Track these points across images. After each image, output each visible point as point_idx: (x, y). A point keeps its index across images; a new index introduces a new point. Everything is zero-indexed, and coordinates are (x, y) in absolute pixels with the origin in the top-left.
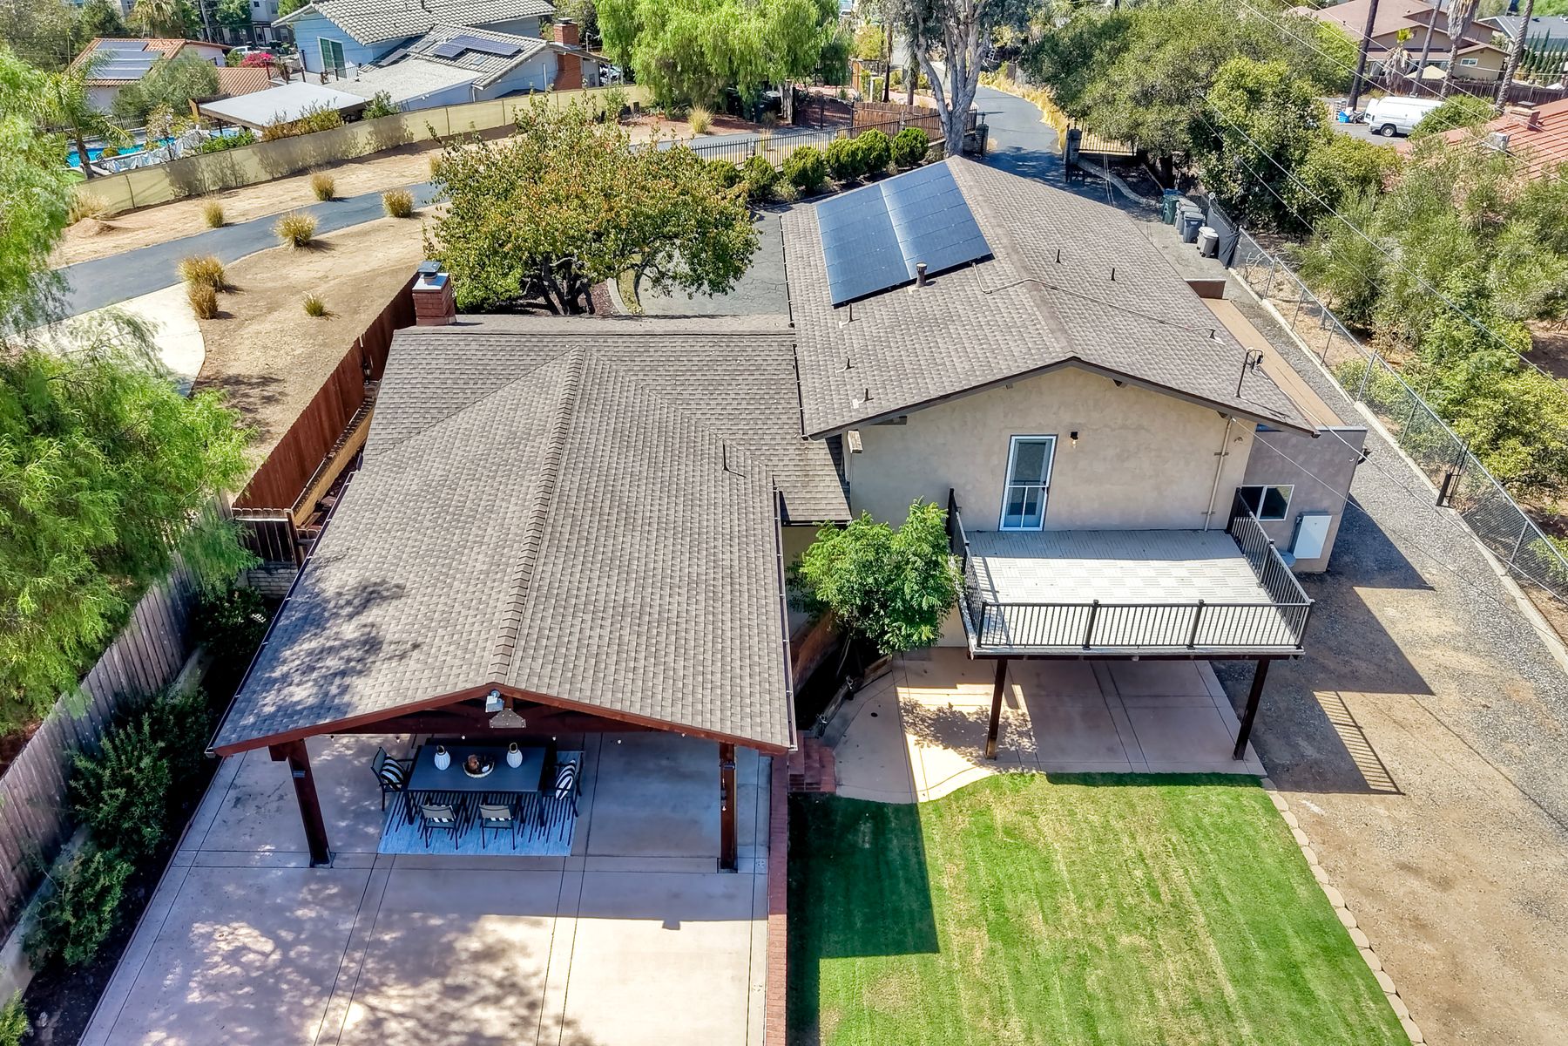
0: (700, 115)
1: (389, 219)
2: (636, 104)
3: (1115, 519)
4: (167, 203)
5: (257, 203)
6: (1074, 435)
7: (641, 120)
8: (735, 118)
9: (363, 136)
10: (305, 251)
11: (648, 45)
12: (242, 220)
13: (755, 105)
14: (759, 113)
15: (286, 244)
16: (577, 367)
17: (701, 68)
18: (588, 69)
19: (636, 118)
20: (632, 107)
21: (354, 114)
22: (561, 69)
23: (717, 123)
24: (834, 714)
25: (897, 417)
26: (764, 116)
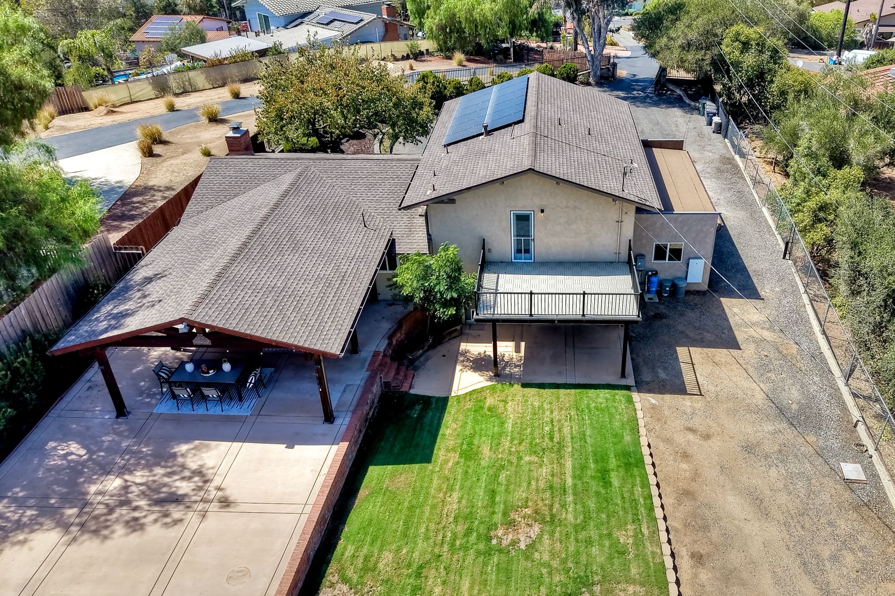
0: (459, 56)
2: (427, 50)
3: (569, 256)
4: (151, 99)
5: (199, 99)
6: (542, 211)
7: (429, 58)
8: (482, 58)
10: (214, 124)
11: (432, 18)
12: (186, 108)
13: (493, 51)
14: (495, 55)
15: (204, 120)
16: (300, 175)
17: (460, 31)
18: (402, 31)
19: (426, 58)
20: (425, 52)
21: (262, 53)
22: (386, 31)
23: (468, 60)
24: (421, 355)
26: (497, 57)
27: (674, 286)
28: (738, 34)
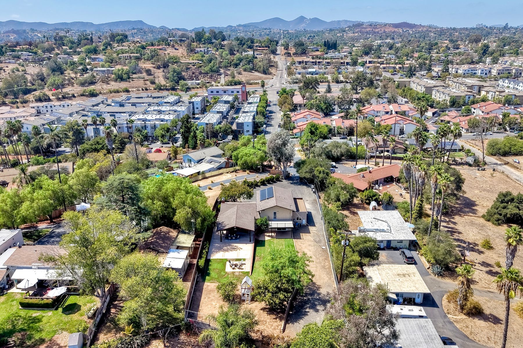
0: (248, 171)
1: (208, 190)
2: (238, 169)
3: (282, 219)
6: (278, 212)
7: (239, 172)
9: (200, 177)
11: (240, 161)
14: (257, 170)
17: (248, 165)
18: (230, 163)
21: (198, 173)
22: (226, 164)
25: (264, 210)
27: (300, 225)
28: (318, 170)
